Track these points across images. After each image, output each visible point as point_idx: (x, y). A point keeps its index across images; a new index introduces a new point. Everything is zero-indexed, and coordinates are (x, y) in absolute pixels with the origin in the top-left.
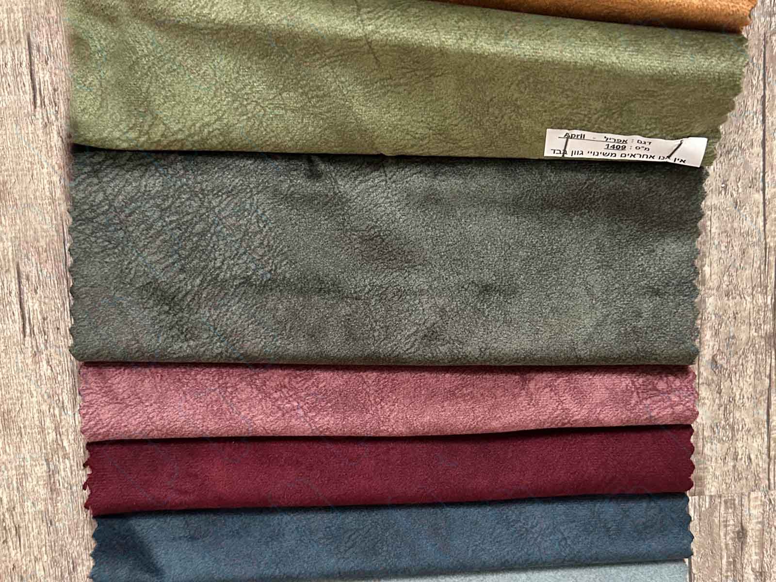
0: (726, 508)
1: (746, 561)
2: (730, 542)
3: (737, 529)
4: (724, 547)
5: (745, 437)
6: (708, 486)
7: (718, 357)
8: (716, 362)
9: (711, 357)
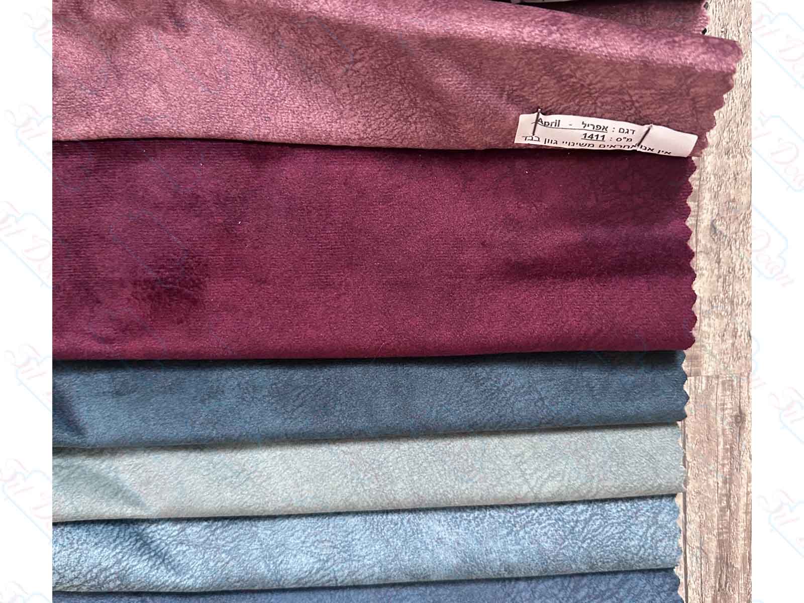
0: (724, 390)
1: (743, 447)
2: (727, 427)
3: (735, 413)
4: (720, 433)
5: (745, 312)
6: (705, 366)
7: (717, 223)
8: (715, 228)
9: (709, 223)
